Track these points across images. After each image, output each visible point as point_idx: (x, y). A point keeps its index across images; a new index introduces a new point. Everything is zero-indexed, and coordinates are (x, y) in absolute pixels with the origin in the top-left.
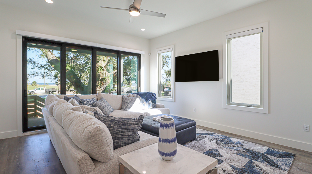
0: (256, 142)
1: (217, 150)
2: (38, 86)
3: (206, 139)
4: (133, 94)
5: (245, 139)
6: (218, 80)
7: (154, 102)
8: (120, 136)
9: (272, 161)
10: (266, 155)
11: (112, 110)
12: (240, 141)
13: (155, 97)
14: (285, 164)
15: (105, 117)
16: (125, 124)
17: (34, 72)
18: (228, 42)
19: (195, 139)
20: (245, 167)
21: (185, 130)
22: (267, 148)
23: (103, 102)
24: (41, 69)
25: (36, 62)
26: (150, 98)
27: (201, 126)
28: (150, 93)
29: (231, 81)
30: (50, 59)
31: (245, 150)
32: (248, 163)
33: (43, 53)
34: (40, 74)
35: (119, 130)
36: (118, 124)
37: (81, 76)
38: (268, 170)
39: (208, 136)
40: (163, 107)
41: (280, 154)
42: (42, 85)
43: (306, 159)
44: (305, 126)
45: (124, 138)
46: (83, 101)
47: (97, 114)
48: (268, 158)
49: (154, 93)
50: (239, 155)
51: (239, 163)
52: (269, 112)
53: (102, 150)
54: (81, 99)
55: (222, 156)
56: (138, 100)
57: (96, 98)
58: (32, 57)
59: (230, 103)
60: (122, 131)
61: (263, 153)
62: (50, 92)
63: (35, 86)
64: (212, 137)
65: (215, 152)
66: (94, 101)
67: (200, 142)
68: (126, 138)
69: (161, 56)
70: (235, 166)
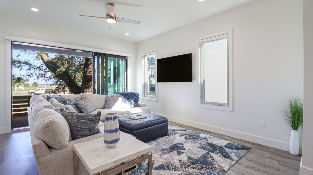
0: (221, 137)
1: (182, 144)
2: (39, 87)
3: (178, 135)
4: (117, 94)
5: (212, 135)
6: (192, 81)
7: (136, 101)
8: (79, 129)
9: (227, 153)
10: (224, 148)
11: (94, 108)
12: (207, 136)
13: (137, 97)
14: (237, 156)
15: (68, 113)
16: (83, 119)
17: (29, 74)
18: (201, 46)
19: (166, 135)
20: (200, 158)
21: (155, 127)
22: (228, 142)
23: (85, 101)
24: (37, 70)
25: (32, 63)
26: (131, 98)
27: (178, 124)
28: (132, 94)
29: (204, 82)
30: (45, 61)
31: (207, 144)
32: (204, 154)
33: (39, 55)
34: (35, 75)
35: (79, 124)
36: (78, 119)
37: (75, 76)
38: (219, 160)
39: (180, 132)
40: (145, 106)
41: (236, 147)
42: (43, 86)
43: (259, 151)
44: (262, 122)
45: (83, 130)
46: (66, 100)
47: (62, 110)
48: (225, 150)
49: (136, 93)
50: (200, 148)
51: (196, 154)
52: (233, 110)
53: (56, 139)
54: (64, 99)
55: (184, 149)
56: (121, 99)
57: (80, 97)
58: (28, 59)
59: (203, 102)
60: (81, 125)
61: (222, 146)
62: (49, 92)
63: (36, 86)
64: (183, 133)
65: (180, 146)
66: (77, 100)
67: (171, 137)
68: (85, 130)
69: (146, 58)
70: (192, 157)
